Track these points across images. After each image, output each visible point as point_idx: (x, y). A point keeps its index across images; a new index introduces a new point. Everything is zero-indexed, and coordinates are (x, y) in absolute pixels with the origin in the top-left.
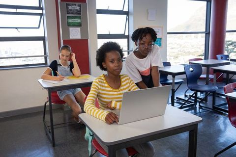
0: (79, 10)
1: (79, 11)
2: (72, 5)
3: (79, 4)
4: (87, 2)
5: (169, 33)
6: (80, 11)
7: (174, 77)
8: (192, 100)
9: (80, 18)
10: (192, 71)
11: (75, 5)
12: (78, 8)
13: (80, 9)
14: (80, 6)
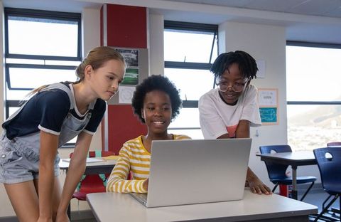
0: (135, 59)
1: (135, 61)
2: (125, 51)
3: (136, 50)
4: (148, 47)
5: (289, 103)
6: (137, 61)
7: (294, 168)
8: (337, 217)
9: (137, 71)
10: (330, 160)
11: (130, 51)
12: (134, 56)
13: (137, 57)
14: (137, 53)
